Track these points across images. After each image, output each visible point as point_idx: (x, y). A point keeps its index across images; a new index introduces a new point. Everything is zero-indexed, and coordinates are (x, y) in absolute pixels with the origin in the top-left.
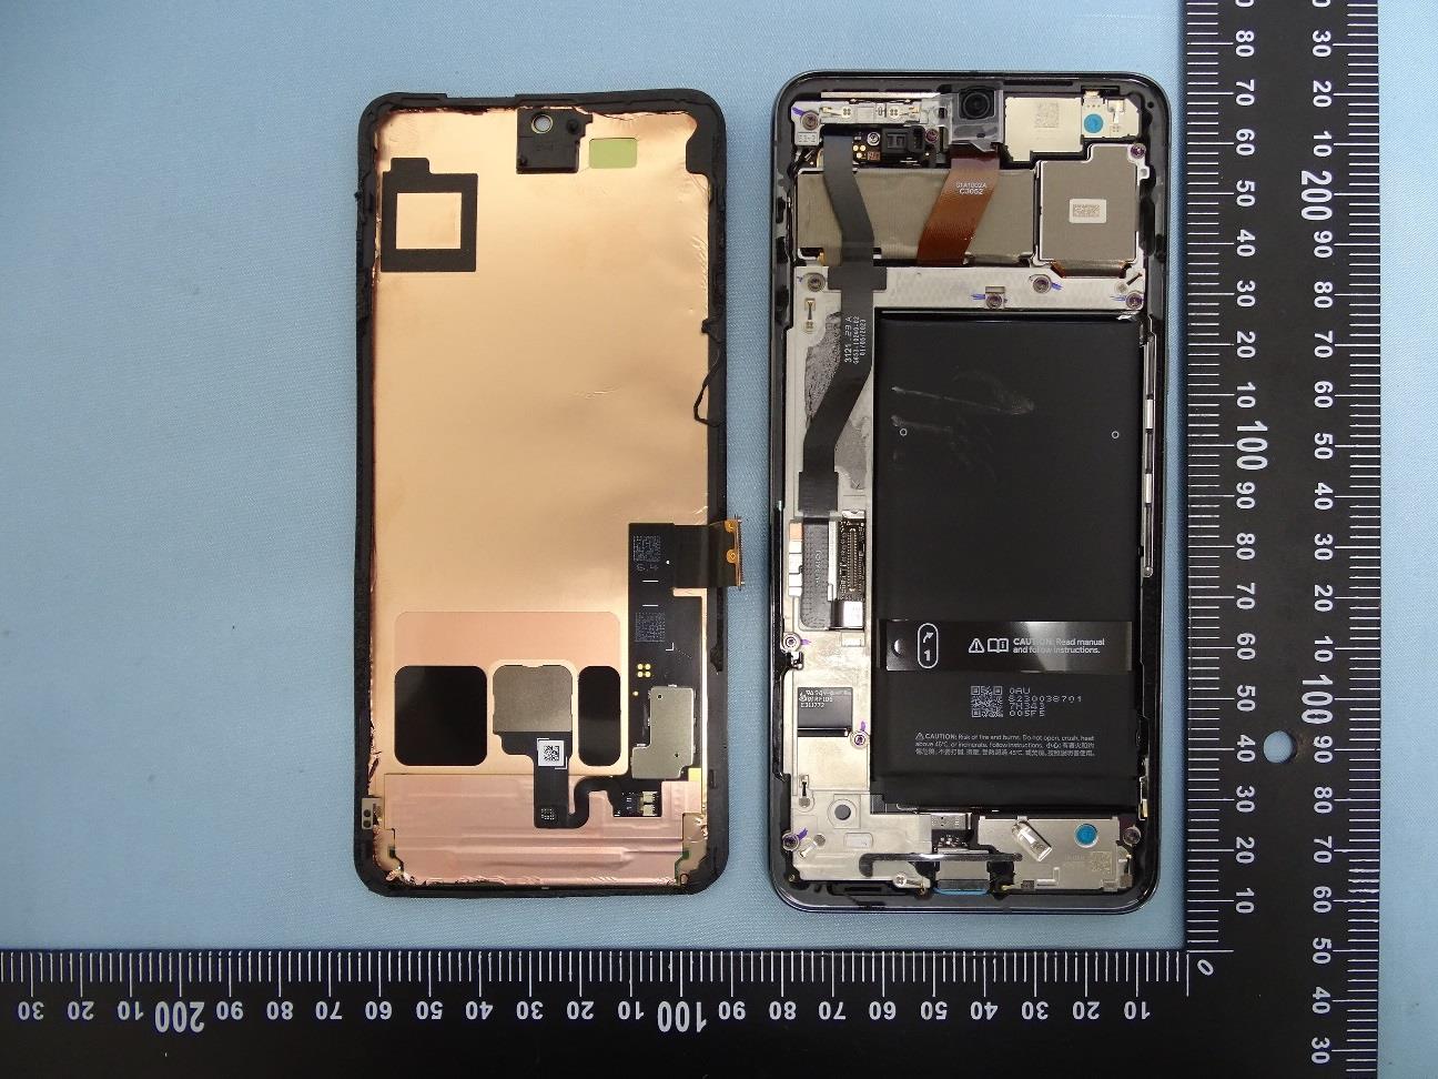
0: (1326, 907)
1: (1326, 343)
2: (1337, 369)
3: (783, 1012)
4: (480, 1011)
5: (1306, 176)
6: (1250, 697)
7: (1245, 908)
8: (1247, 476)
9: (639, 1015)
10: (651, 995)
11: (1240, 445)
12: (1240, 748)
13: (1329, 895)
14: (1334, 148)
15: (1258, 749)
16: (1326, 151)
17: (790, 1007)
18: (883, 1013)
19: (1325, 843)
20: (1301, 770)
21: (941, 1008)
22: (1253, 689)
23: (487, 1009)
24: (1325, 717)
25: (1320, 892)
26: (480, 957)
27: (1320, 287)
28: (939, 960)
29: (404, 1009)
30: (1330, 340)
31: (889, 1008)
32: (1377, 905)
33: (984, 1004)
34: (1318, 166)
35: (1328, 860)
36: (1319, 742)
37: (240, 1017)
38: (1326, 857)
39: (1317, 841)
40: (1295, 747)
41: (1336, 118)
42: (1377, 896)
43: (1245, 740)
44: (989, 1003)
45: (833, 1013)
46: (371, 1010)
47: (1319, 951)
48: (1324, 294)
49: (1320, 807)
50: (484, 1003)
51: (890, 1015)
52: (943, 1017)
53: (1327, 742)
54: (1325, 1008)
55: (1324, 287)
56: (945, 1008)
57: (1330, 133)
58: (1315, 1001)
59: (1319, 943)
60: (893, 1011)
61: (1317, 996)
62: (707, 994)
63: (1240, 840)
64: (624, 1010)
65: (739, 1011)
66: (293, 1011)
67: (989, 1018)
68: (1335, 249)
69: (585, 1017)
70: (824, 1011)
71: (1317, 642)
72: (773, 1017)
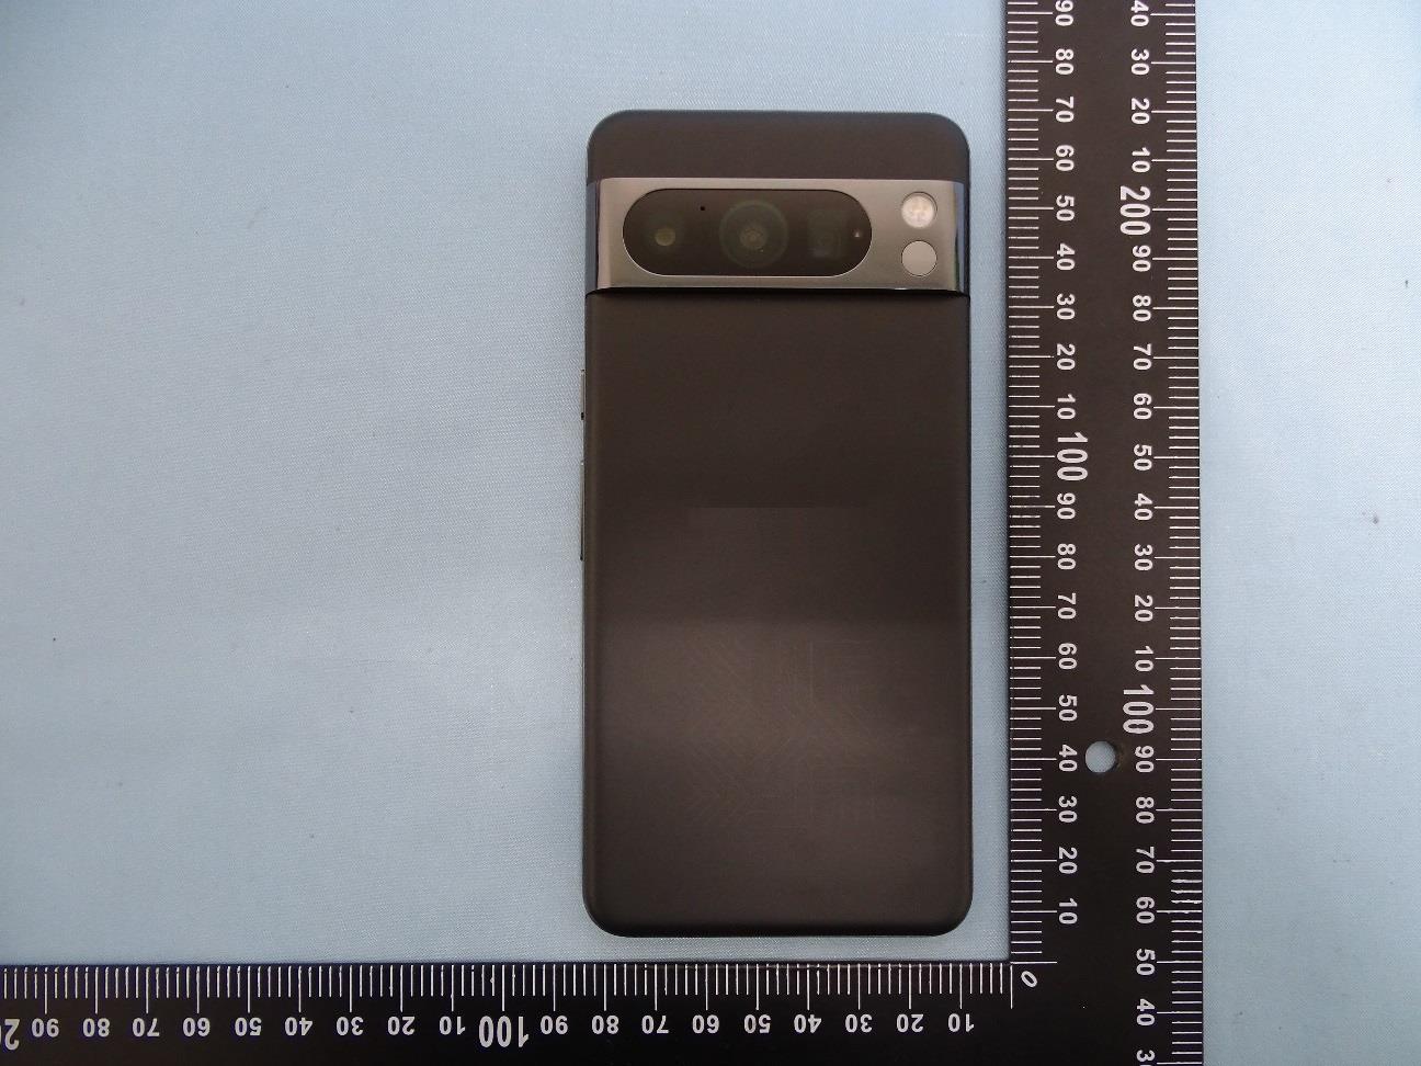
0: (1149, 917)
1: (1144, 356)
2: (1156, 382)
3: (606, 1026)
4: (299, 1027)
5: (1125, 191)
6: (1072, 708)
7: (1069, 919)
8: (1067, 487)
9: (460, 1031)
10: (472, 1009)
11: (1060, 456)
12: (1062, 759)
13: (1152, 906)
14: (1152, 164)
15: (1080, 759)
16: (1145, 167)
17: (613, 1021)
18: (707, 1027)
19: (1146, 853)
20: (1124, 781)
21: (765, 1021)
22: (1075, 698)
23: (306, 1025)
24: (1147, 726)
25: (1143, 903)
26: (300, 972)
27: (1139, 301)
28: (762, 973)
29: (223, 1026)
30: (1148, 352)
31: (713, 1021)
32: (1200, 916)
33: (807, 1017)
34: (1136, 182)
35: (1151, 871)
36: (1140, 752)
37: (56, 1034)
38: (1149, 867)
39: (1140, 851)
40: (1117, 758)
41: (1155, 135)
42: (1200, 907)
43: (1067, 751)
44: (813, 1016)
45: (656, 1027)
46: (189, 1027)
47: (1142, 962)
48: (1143, 307)
49: (1142, 818)
50: (303, 1019)
51: (713, 1029)
52: (767, 1031)
53: (1148, 752)
54: (1149, 1020)
55: (1142, 300)
56: (768, 1021)
57: (1148, 149)
58: (1139, 1012)
59: (1143, 954)
60: (717, 1025)
61: (1141, 1008)
62: (529, 1008)
63: (1062, 851)
64: (445, 1026)
65: (561, 1025)
66: (110, 1028)
67: (813, 1031)
68: (1153, 262)
69: (406, 1032)
70: (647, 1025)
71: (1138, 652)
72: (596, 1032)
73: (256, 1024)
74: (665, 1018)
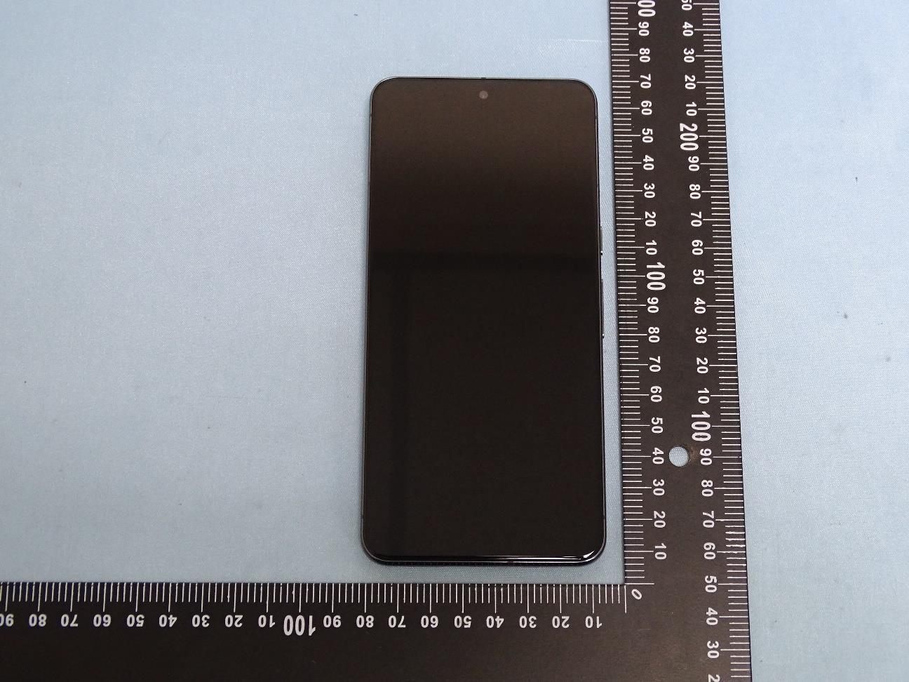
0: (712, 556)
1: (697, 218)
2: (705, 233)
3: (366, 622)
4: (168, 621)
5: (682, 126)
6: (659, 425)
7: (661, 556)
8: (653, 294)
9: (272, 624)
10: (280, 611)
11: (648, 276)
12: (654, 456)
13: (713, 549)
14: (698, 111)
15: (666, 456)
16: (694, 113)
17: (370, 619)
18: (430, 623)
19: (709, 515)
20: (694, 469)
21: (467, 620)
22: (661, 419)
23: (173, 620)
24: (706, 437)
25: (708, 546)
26: (170, 586)
28: (466, 588)
29: (119, 620)
30: (700, 217)
31: (434, 620)
32: (745, 555)
33: (495, 618)
34: (689, 121)
35: (712, 526)
36: (703, 452)
37: (11, 625)
38: (711, 524)
39: (704, 514)
40: (689, 456)
41: (699, 95)
42: (744, 549)
43: (657, 451)
44: (498, 617)
45: (398, 623)
46: (97, 621)
47: (708, 584)
49: (705, 493)
50: (171, 616)
51: (434, 624)
52: (469, 626)
53: (708, 452)
54: (714, 621)
55: (695, 187)
56: (470, 620)
57: (696, 103)
58: (708, 617)
59: (709, 579)
60: (437, 622)
61: (709, 613)
62: (316, 610)
63: (656, 513)
64: (262, 621)
65: (337, 622)
66: (46, 621)
67: (498, 626)
68: (700, 166)
69: (236, 624)
70: (392, 621)
71: (699, 392)
72: (359, 626)
73: (140, 619)
74: (403, 617)
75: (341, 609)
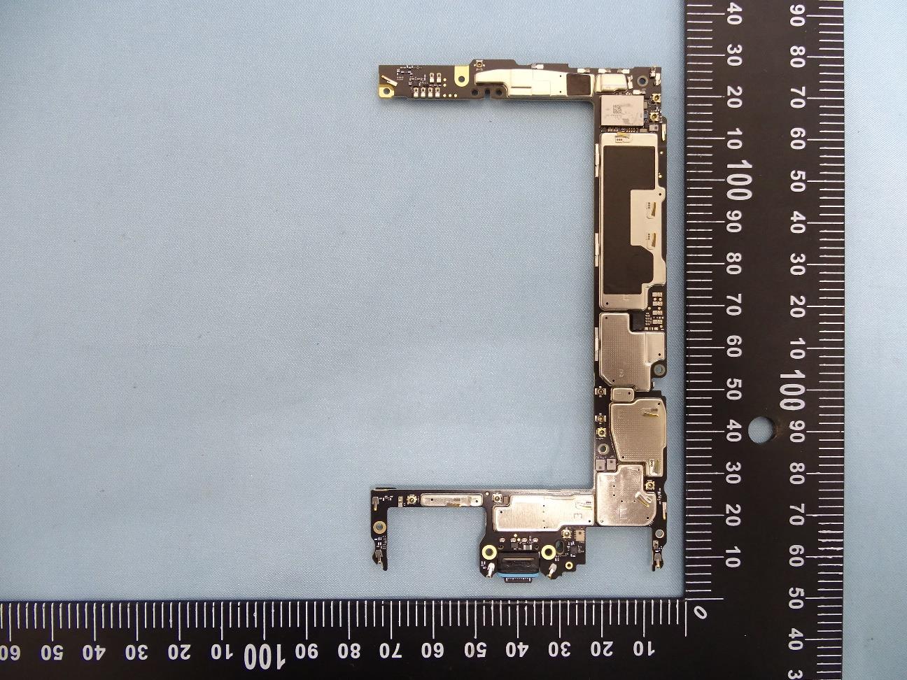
0: (800, 562)
1: (799, 96)
2: (809, 118)
3: (350, 652)
4: (95, 653)
6: (737, 388)
7: (733, 563)
8: (735, 205)
9: (228, 656)
10: (239, 638)
11: (729, 180)
12: (729, 431)
13: (802, 553)
15: (744, 431)
17: (355, 648)
18: (433, 652)
19: (798, 509)
20: (780, 449)
21: (482, 648)
22: (740, 381)
23: (100, 651)
24: (799, 404)
25: (794, 550)
26: (95, 608)
27: (795, 51)
28: (480, 607)
29: (31, 652)
30: (803, 94)
31: (438, 648)
32: (841, 561)
33: (517, 644)
35: (801, 523)
36: (794, 425)
38: (800, 520)
39: (792, 507)
40: (774, 430)
42: (841, 552)
43: (733, 424)
44: (521, 643)
45: (391, 653)
47: (793, 598)
48: (798, 56)
49: (794, 480)
50: (98, 646)
51: (439, 654)
52: (483, 656)
53: (800, 425)
54: (799, 645)
55: (798, 50)
56: (485, 648)
58: (791, 639)
59: (794, 592)
60: (442, 651)
61: (792, 635)
62: (286, 637)
63: (728, 507)
64: (216, 652)
65: (313, 652)
67: (521, 655)
68: (807, 19)
69: (183, 657)
70: (384, 650)
71: (792, 343)
72: (341, 656)
73: (59, 650)
74: (398, 645)
75: (317, 635)
